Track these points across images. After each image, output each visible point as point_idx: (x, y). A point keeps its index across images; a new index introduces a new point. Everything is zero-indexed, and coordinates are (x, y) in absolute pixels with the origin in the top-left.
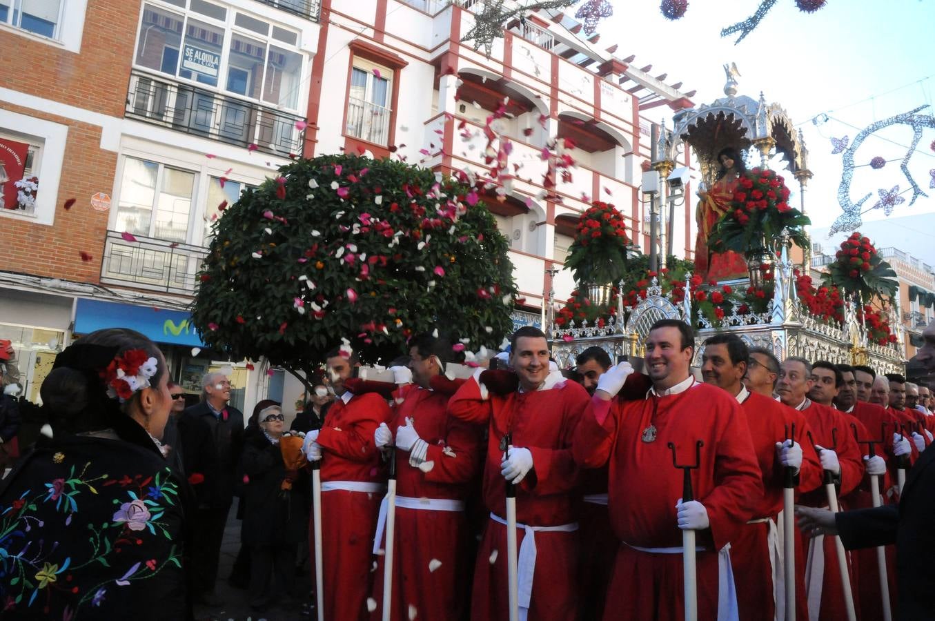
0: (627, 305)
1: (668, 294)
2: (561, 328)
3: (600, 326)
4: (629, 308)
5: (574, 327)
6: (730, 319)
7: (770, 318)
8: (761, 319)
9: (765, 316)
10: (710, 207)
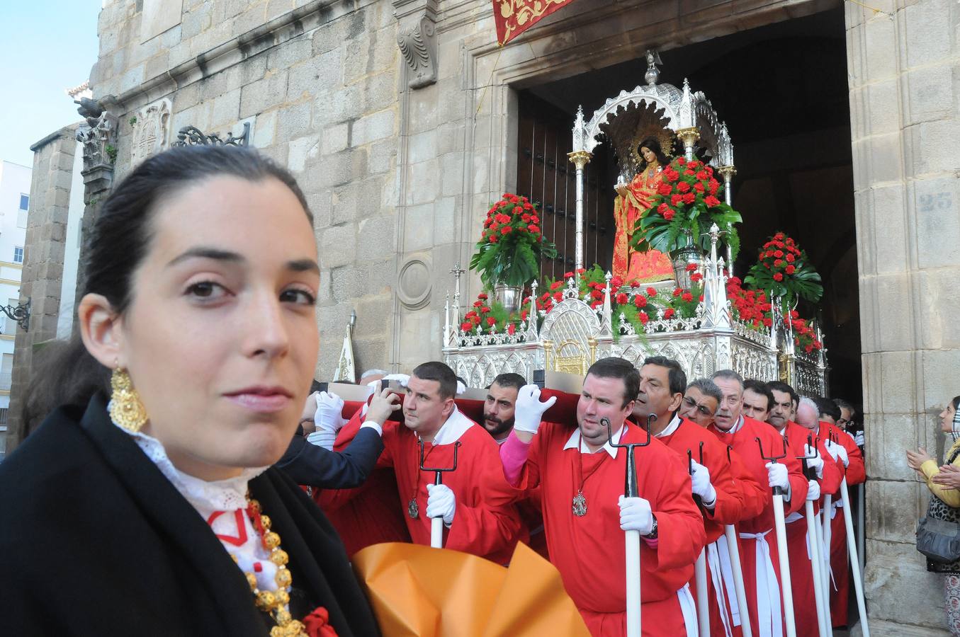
0: (541, 309)
1: (586, 297)
2: (467, 334)
3: (511, 332)
4: (543, 313)
5: (482, 333)
6: (655, 324)
7: (699, 323)
8: (689, 325)
9: (694, 321)
10: (630, 204)
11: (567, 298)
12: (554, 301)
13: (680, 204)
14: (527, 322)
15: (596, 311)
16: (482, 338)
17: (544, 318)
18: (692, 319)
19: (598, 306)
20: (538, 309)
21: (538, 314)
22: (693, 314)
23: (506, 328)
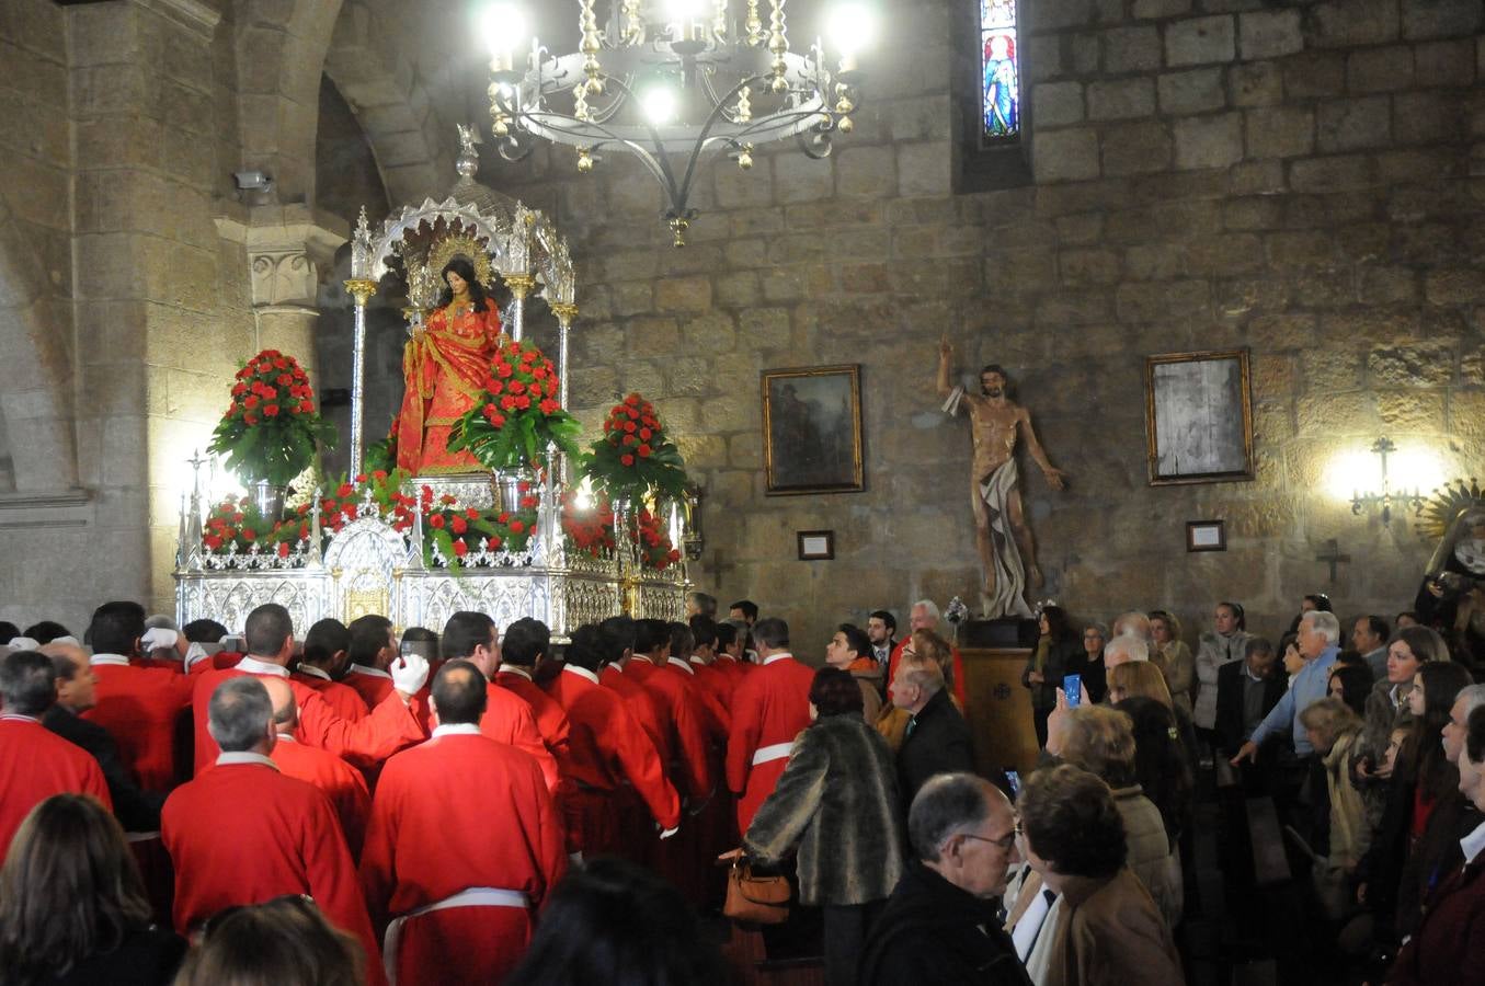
0: (326, 526)
1: (389, 515)
2: (215, 552)
3: (283, 553)
4: (329, 532)
5: (238, 552)
6: (478, 557)
7: (530, 559)
8: (517, 560)
9: (524, 556)
10: (429, 354)
11: (362, 514)
12: (345, 518)
13: (511, 409)
14: (307, 543)
15: (402, 534)
16: (261, 559)
17: (330, 539)
18: (521, 553)
19: (405, 529)
20: (322, 526)
21: (323, 533)
22: (524, 549)
23: (276, 548)
